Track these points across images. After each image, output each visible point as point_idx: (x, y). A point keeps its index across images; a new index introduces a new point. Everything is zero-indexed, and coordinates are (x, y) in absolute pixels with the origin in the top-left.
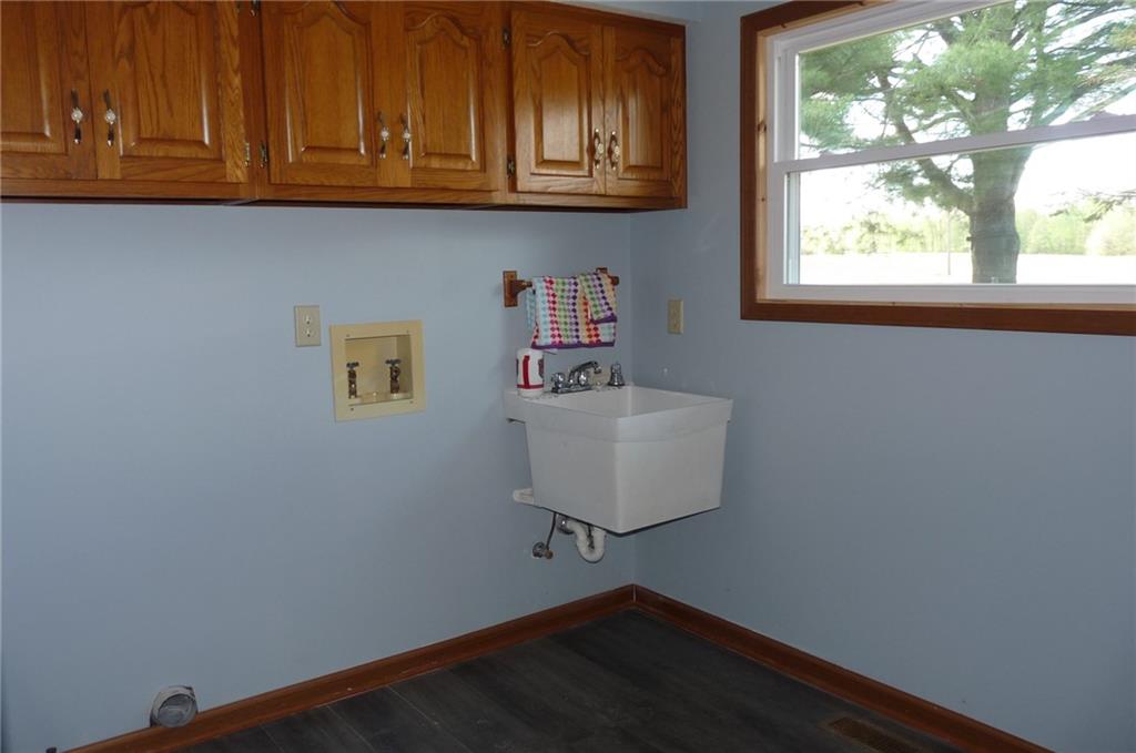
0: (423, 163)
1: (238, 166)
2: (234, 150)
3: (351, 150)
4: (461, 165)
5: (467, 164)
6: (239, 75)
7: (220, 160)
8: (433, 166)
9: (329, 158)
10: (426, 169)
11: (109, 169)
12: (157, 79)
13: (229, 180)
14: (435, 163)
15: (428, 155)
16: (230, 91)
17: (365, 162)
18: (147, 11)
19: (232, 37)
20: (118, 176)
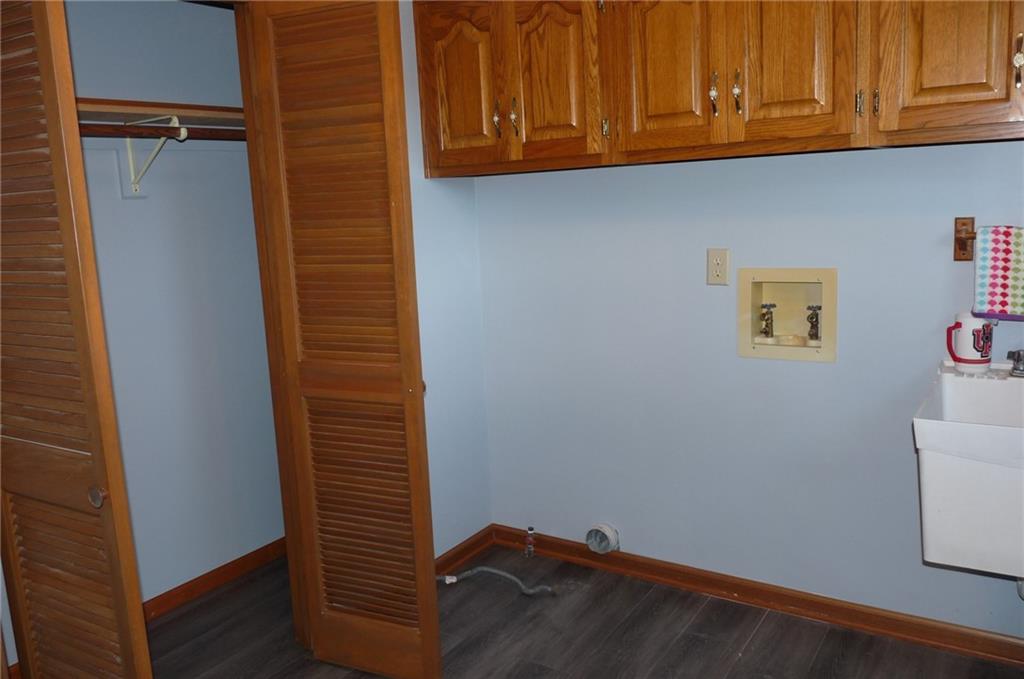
0: (761, 114)
1: (595, 141)
2: (592, 128)
3: (686, 112)
4: (806, 111)
5: (815, 108)
6: (597, 67)
7: (584, 138)
8: (773, 116)
9: (668, 124)
10: (765, 121)
11: (516, 154)
12: (544, 82)
13: (588, 152)
14: (776, 113)
15: (765, 105)
16: (590, 80)
17: (700, 122)
18: (538, 33)
19: (592, 35)
20: (521, 158)
